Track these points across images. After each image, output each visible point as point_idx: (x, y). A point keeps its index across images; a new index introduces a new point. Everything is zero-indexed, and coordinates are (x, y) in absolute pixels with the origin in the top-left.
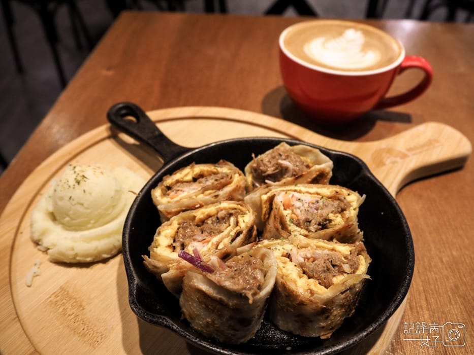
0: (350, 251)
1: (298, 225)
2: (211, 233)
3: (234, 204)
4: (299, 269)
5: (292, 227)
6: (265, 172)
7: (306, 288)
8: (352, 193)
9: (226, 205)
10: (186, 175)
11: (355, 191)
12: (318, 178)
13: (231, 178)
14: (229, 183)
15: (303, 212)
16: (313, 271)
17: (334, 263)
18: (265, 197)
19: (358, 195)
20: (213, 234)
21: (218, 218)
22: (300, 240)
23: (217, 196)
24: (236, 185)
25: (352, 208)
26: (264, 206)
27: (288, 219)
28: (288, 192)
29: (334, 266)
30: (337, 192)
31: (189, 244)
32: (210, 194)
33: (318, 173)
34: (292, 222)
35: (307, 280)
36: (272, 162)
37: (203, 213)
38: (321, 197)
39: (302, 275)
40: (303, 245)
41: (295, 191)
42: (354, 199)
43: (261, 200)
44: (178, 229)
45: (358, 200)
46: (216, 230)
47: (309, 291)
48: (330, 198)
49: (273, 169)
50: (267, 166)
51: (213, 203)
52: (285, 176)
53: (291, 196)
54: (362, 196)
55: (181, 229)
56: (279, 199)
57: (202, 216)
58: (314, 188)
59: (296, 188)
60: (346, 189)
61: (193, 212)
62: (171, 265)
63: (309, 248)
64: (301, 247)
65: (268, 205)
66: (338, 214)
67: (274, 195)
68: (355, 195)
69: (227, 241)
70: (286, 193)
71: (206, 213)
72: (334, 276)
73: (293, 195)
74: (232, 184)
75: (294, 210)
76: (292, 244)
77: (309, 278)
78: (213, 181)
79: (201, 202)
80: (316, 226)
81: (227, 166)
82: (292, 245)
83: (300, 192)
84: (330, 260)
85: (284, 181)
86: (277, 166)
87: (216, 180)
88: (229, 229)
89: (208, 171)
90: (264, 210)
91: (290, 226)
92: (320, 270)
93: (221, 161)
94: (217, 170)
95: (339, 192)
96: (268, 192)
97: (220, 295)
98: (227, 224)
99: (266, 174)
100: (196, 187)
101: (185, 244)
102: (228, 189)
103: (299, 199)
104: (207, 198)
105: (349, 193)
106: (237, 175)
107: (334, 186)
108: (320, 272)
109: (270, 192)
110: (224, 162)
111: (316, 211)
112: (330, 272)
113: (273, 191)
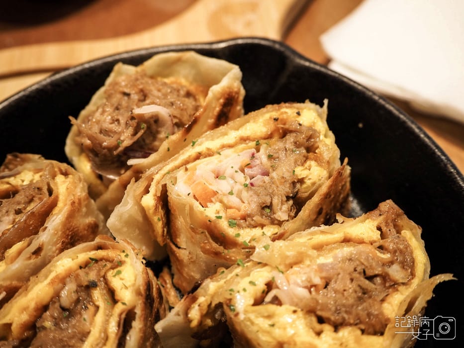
0: (379, 228)
6: (117, 147)
8: (302, 109)
9: (66, 263)
11: (304, 102)
12: (225, 110)
13: (50, 192)
14: (53, 205)
15: (245, 195)
16: (337, 311)
17: (370, 273)
19: (313, 106)
21: (63, 309)
23: (38, 252)
24: (69, 203)
25: (322, 137)
26: (155, 219)
27: (224, 224)
28: (188, 166)
29: (370, 278)
30: (276, 120)
32: (19, 253)
33: (222, 101)
36: (120, 118)
37: (25, 309)
38: (253, 144)
41: (198, 156)
42: (313, 117)
43: (143, 210)
45: (320, 115)
48: (269, 137)
49: (130, 130)
50: (115, 132)
51: (36, 271)
54: (322, 105)
57: (25, 317)
58: (230, 133)
59: (198, 149)
60: (287, 105)
65: (161, 212)
66: (308, 163)
67: (165, 186)
68: (310, 109)
70: (186, 169)
71: (32, 305)
72: (383, 301)
74: (60, 204)
77: (337, 327)
78: (11, 217)
79: (6, 283)
80: (285, 207)
81: (29, 165)
83: (209, 154)
84: (360, 270)
85: (164, 146)
86: (134, 123)
87: (18, 212)
90: (159, 226)
92: (351, 301)
95: (280, 117)
96: (148, 186)
98: (91, 308)
99: (120, 149)
102: (56, 221)
104: (17, 266)
105: (297, 111)
106: (60, 178)
107: (263, 110)
108: (352, 306)
109: (153, 184)
110: (16, 157)
111: (266, 178)
112: (370, 297)
113: (157, 177)
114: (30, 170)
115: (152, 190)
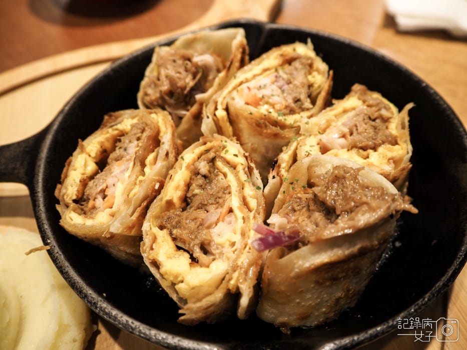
1: (292, 112)
2: (218, 200)
3: (197, 147)
4: (354, 151)
5: (290, 120)
7: (386, 161)
9: (189, 155)
10: (85, 165)
17: (373, 117)
18: (221, 113)
20: (221, 201)
21: (205, 177)
22: (316, 124)
26: (228, 124)
27: (274, 115)
28: (238, 89)
29: (374, 120)
30: (282, 55)
31: (211, 236)
32: (156, 159)
33: (240, 50)
34: (285, 115)
35: (376, 153)
36: (180, 70)
37: (177, 188)
38: (273, 70)
39: (365, 153)
40: (323, 127)
41: (241, 83)
42: (304, 50)
44: (171, 234)
46: (218, 192)
47: (391, 161)
48: (282, 65)
49: (190, 77)
50: (181, 79)
51: (171, 167)
52: (211, 77)
53: (246, 91)
54: (306, 43)
55: (175, 231)
56: (239, 103)
57: (179, 193)
58: (255, 67)
59: (239, 79)
61: (161, 199)
62: (232, 282)
63: (333, 124)
64: (323, 131)
66: (312, 74)
67: (227, 104)
68: (300, 46)
69: (249, 191)
70: (238, 91)
71: (182, 184)
72: (387, 129)
73: (249, 88)
75: (271, 101)
76: (310, 135)
78: (136, 142)
79: (157, 178)
82: (312, 137)
83: (247, 81)
84: (366, 118)
85: (216, 82)
87: (138, 139)
88: (231, 177)
89: (107, 140)
91: (285, 120)
93: (106, 117)
94: (117, 129)
95: (284, 54)
96: (216, 106)
97: (355, 245)
98: (222, 175)
99: (188, 89)
100: (123, 167)
101: (206, 242)
103: (260, 87)
109: (219, 104)
110: (111, 116)
111: (291, 86)
112: (379, 130)
113: (220, 100)
114: (128, 118)
115: (219, 107)
